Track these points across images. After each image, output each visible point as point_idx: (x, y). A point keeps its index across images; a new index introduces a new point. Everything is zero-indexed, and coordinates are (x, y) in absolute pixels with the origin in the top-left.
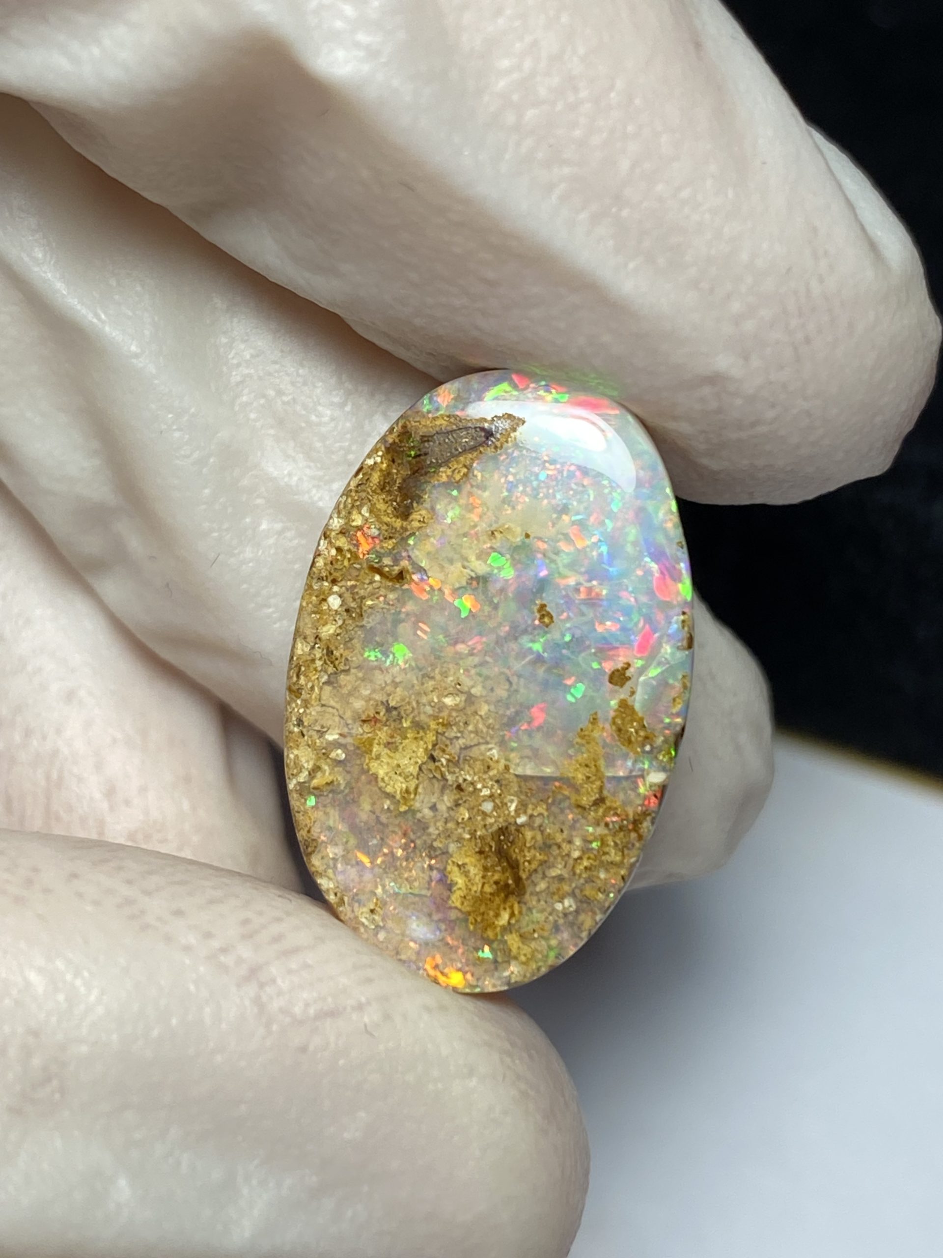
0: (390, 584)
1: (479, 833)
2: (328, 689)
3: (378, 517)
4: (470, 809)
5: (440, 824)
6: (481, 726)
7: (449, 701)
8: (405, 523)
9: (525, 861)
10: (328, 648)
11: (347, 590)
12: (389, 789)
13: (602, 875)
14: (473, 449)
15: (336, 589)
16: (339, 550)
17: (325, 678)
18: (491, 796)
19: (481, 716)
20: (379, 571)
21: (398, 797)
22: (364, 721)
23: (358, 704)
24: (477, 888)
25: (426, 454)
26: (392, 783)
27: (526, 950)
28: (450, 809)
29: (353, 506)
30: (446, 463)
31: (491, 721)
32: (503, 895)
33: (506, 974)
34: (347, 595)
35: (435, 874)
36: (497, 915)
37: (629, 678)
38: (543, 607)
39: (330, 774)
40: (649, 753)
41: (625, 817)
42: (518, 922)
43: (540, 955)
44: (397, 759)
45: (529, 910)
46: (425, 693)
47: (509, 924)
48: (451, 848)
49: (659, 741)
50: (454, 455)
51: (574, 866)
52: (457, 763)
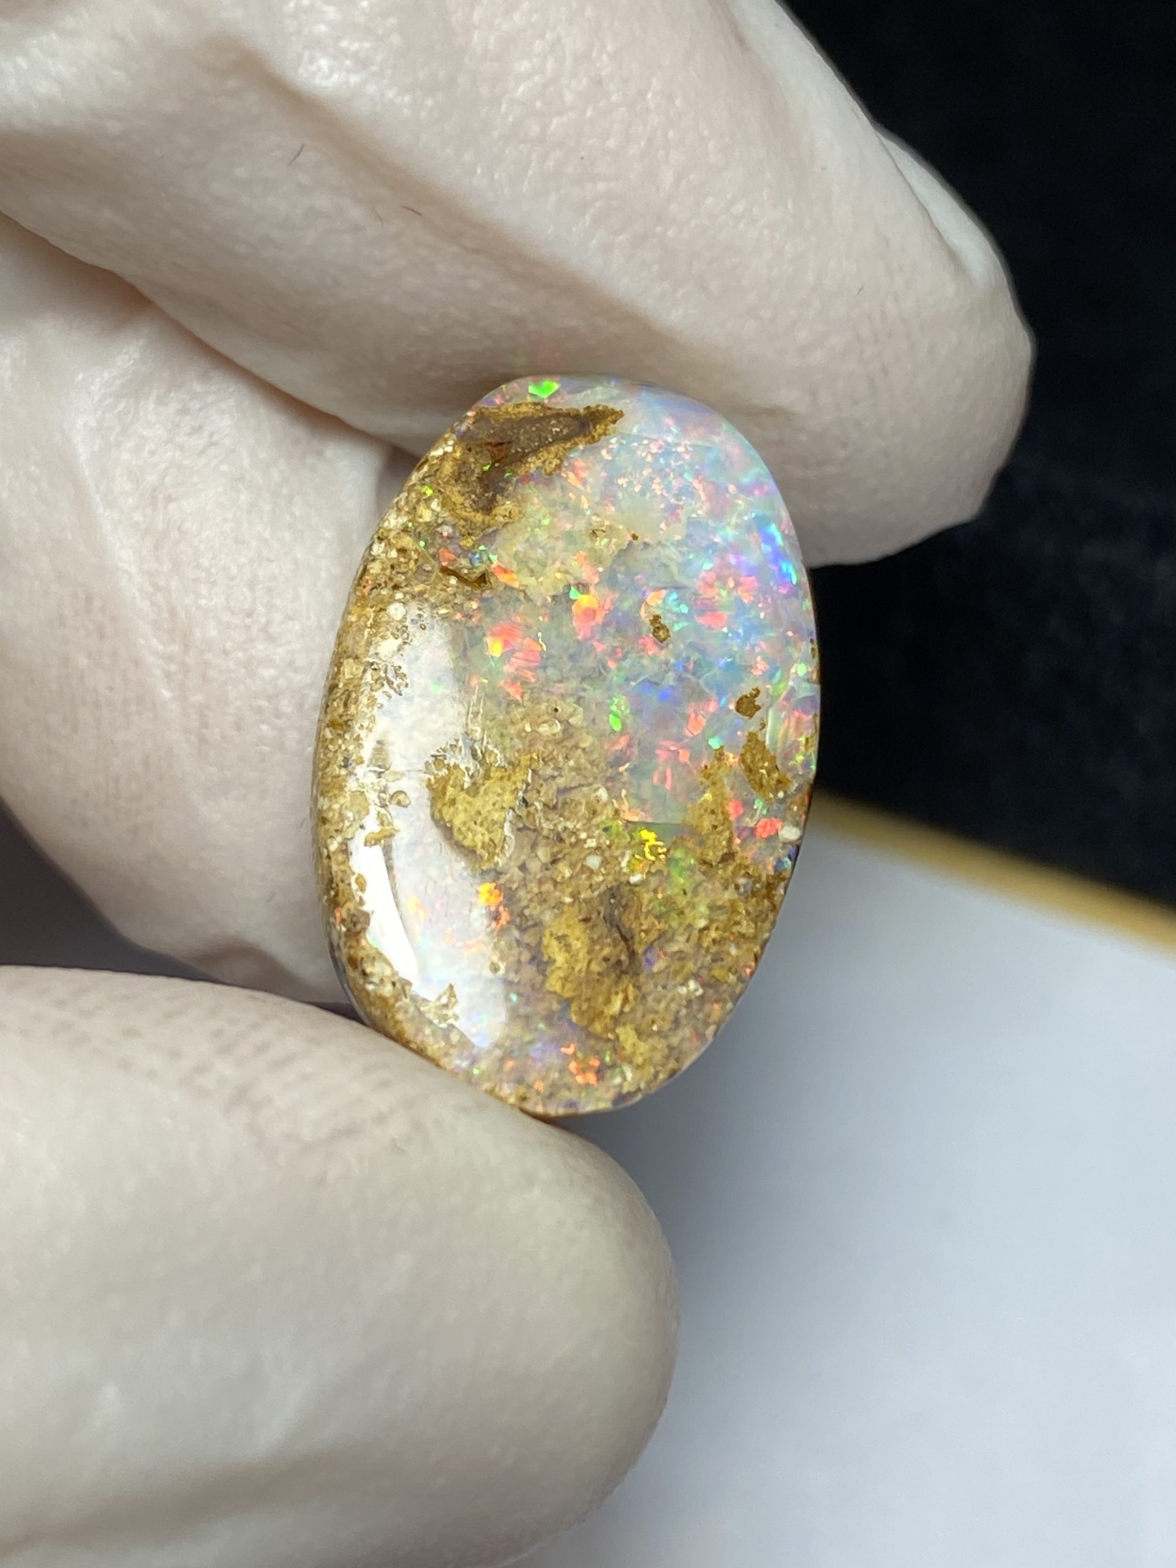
0: (469, 589)
1: (582, 896)
3: (453, 512)
4: (572, 866)
5: (533, 888)
6: (583, 760)
7: (544, 729)
8: (487, 518)
9: (642, 931)
11: (414, 596)
12: (466, 843)
13: (733, 951)
14: (567, 438)
15: (399, 595)
16: (402, 551)
18: (598, 848)
19: (584, 750)
20: (456, 574)
21: (480, 851)
24: (581, 966)
25: (509, 443)
26: (470, 835)
27: (643, 1047)
28: (545, 868)
29: (418, 501)
30: (535, 451)
31: (595, 756)
32: (613, 976)
33: (618, 1080)
34: (414, 605)
35: (526, 956)
36: (608, 1002)
37: (758, 708)
38: (656, 619)
40: (782, 801)
41: (758, 879)
42: (633, 1010)
43: (658, 1057)
44: (478, 803)
45: (644, 997)
46: (512, 723)
47: (622, 1012)
48: (547, 917)
49: (794, 786)
50: (545, 445)
51: (700, 939)
52: (555, 807)
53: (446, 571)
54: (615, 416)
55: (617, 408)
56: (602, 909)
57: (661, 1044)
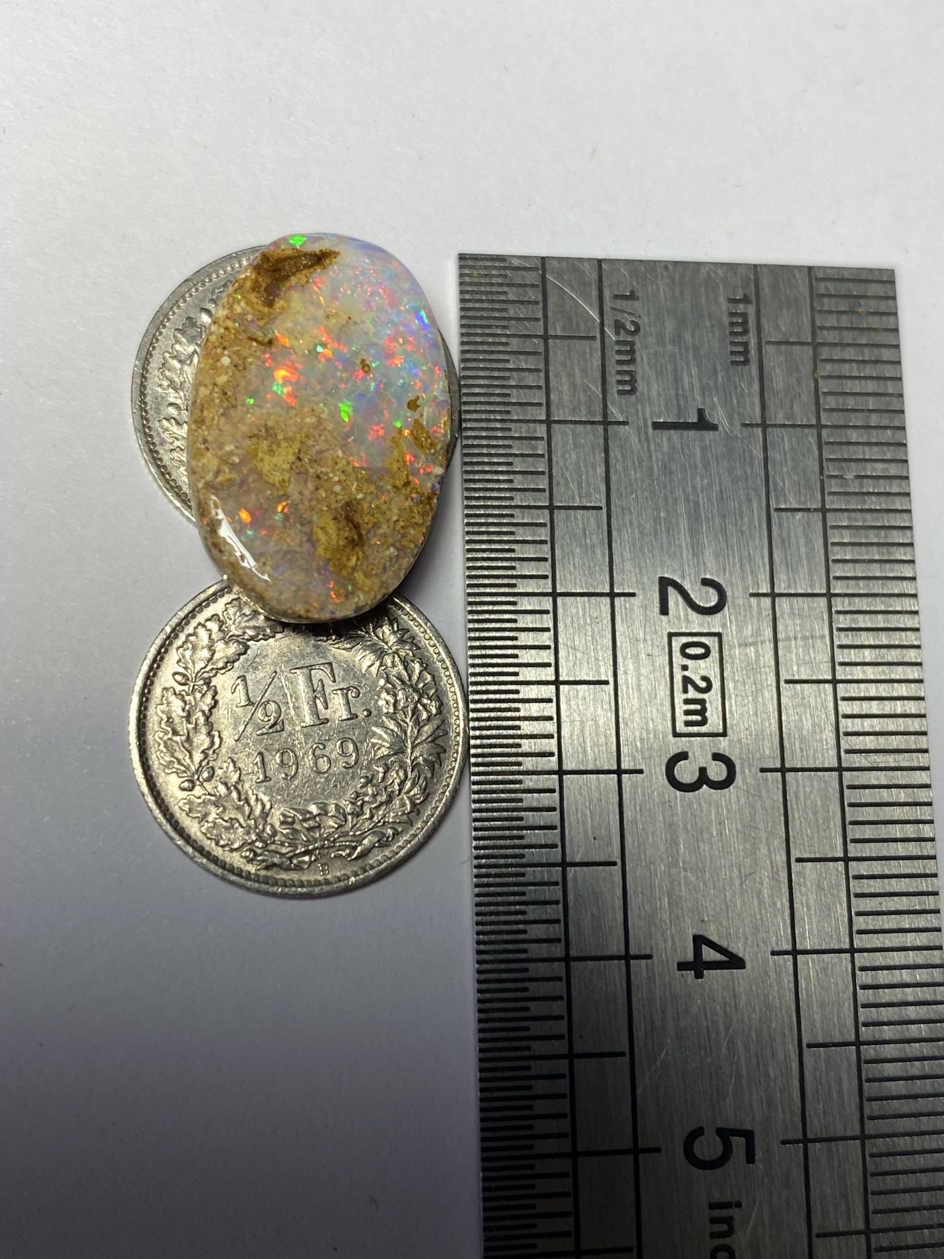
0: (263, 347)
1: (333, 506)
2: (223, 420)
3: (252, 307)
4: (326, 491)
5: (307, 503)
6: (329, 437)
7: (308, 420)
8: (271, 310)
9: (365, 523)
10: (223, 391)
11: (234, 353)
12: (271, 481)
13: (412, 532)
14: (311, 266)
15: (226, 352)
16: (226, 329)
17: (221, 411)
18: (339, 482)
19: (329, 431)
20: (256, 340)
21: (278, 485)
22: (250, 437)
23: (244, 428)
24: (334, 542)
25: (280, 270)
26: (272, 477)
27: (368, 582)
28: (312, 493)
29: (234, 302)
30: (294, 274)
31: (335, 434)
32: (351, 546)
33: (356, 600)
34: (235, 357)
35: (305, 539)
36: (348, 560)
37: (419, 406)
38: (363, 361)
39: (230, 473)
40: (434, 454)
41: (422, 495)
42: (361, 564)
43: (376, 587)
44: (275, 460)
45: (367, 557)
46: (291, 418)
47: (356, 565)
48: (315, 518)
49: (439, 447)
50: (298, 270)
51: (394, 526)
52: (316, 461)
53: (251, 339)
54: (335, 254)
55: (337, 250)
56: (342, 513)
57: (376, 580)
